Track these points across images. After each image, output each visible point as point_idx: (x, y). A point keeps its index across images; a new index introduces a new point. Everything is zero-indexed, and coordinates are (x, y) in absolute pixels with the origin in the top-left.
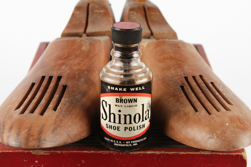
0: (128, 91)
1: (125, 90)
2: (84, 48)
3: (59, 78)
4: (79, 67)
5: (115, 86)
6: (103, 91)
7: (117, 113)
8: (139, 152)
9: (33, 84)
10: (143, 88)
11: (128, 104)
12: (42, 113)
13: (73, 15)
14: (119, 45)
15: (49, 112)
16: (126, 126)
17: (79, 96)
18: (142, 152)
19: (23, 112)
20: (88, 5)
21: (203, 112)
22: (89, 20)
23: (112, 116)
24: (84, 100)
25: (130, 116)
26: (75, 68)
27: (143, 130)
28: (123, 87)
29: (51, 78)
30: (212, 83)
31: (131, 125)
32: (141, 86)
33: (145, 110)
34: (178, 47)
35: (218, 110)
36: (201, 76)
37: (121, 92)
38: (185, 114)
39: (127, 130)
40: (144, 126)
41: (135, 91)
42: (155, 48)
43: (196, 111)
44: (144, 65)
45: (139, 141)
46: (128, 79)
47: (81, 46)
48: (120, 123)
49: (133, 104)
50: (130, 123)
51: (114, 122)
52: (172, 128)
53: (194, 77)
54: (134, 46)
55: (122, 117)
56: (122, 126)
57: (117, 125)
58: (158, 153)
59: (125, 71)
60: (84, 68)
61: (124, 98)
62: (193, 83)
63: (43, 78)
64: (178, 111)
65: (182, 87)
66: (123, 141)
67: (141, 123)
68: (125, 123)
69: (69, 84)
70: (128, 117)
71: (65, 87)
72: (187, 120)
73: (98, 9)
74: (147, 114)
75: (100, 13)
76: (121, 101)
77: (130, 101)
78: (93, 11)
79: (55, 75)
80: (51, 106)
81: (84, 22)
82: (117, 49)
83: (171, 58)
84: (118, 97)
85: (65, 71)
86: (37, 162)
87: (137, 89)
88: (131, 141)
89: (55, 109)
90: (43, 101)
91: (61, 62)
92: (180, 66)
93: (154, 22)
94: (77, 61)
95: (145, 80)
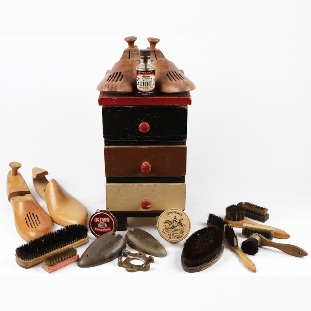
0: (146, 73)
1: (145, 72)
2: (129, 63)
3: (120, 73)
4: (128, 69)
5: (141, 71)
6: (137, 74)
7: (142, 82)
8: (151, 97)
9: (110, 76)
10: (152, 72)
11: (146, 78)
12: (116, 81)
13: (123, 54)
14: (143, 57)
15: (118, 81)
16: (146, 86)
17: (128, 78)
18: (152, 97)
19: (109, 81)
20: (130, 50)
21: (174, 81)
22: (130, 56)
23: (141, 83)
24: (130, 79)
25: (147, 82)
26: (126, 69)
27: (152, 89)
28: (144, 71)
29: (117, 73)
30: (179, 74)
31: (148, 86)
32: (151, 71)
33: (153, 81)
34: (167, 62)
35: (179, 80)
36: (175, 72)
37: (144, 73)
38: (168, 82)
39: (146, 88)
40: (152, 87)
41: (149, 73)
42: (158, 62)
43: (171, 81)
44: (152, 65)
45: (151, 93)
46: (146, 68)
47: (128, 62)
48: (144, 85)
49: (148, 78)
50: (148, 85)
51: (142, 85)
52: (163, 88)
53: (172, 72)
54: (148, 57)
55: (145, 83)
56: (145, 87)
57: (143, 86)
58: (158, 97)
59: (145, 66)
60: (130, 69)
61: (145, 75)
62: (172, 73)
63: (114, 73)
64: (165, 82)
65: (167, 75)
66: (145, 92)
67: (151, 86)
68: (146, 85)
69: (125, 74)
70: (147, 83)
71: (123, 75)
72: (168, 84)
73: (134, 52)
74: (154, 83)
75: (135, 53)
76: (144, 77)
77: (147, 77)
78: (132, 52)
79: (119, 72)
80: (119, 80)
81: (128, 57)
82: (142, 58)
83: (164, 66)
84: (143, 75)
85: (123, 70)
86: (113, 102)
87: (149, 72)
88: (148, 92)
89: (120, 81)
90: (116, 79)
91: (121, 68)
92: (167, 68)
93: (159, 57)
94: (127, 67)
95: (152, 69)
